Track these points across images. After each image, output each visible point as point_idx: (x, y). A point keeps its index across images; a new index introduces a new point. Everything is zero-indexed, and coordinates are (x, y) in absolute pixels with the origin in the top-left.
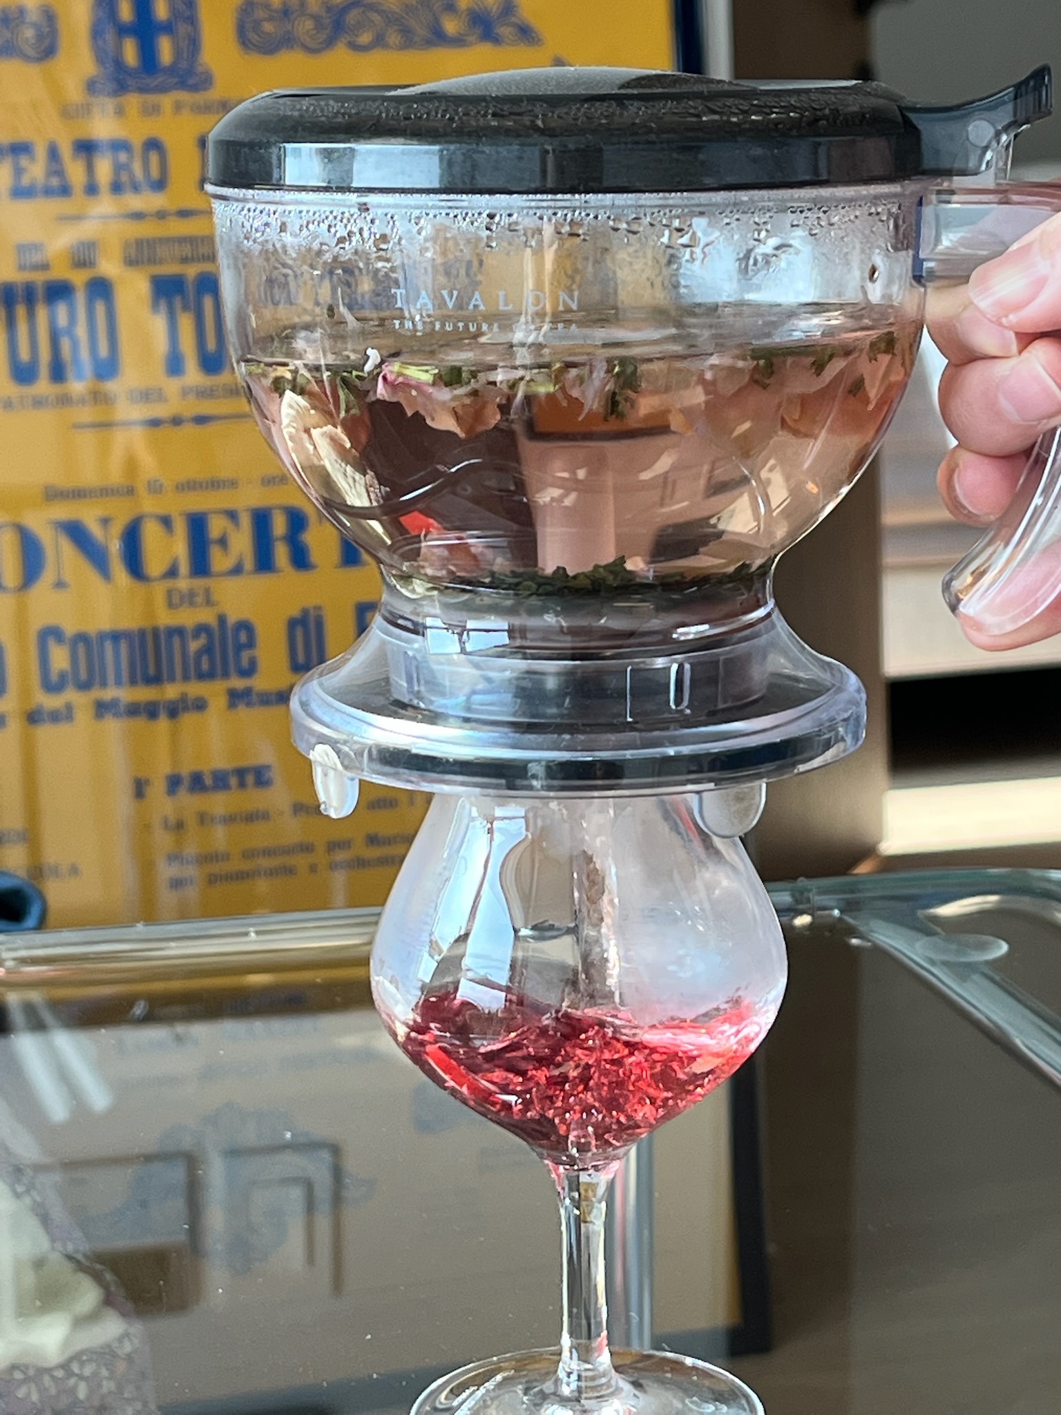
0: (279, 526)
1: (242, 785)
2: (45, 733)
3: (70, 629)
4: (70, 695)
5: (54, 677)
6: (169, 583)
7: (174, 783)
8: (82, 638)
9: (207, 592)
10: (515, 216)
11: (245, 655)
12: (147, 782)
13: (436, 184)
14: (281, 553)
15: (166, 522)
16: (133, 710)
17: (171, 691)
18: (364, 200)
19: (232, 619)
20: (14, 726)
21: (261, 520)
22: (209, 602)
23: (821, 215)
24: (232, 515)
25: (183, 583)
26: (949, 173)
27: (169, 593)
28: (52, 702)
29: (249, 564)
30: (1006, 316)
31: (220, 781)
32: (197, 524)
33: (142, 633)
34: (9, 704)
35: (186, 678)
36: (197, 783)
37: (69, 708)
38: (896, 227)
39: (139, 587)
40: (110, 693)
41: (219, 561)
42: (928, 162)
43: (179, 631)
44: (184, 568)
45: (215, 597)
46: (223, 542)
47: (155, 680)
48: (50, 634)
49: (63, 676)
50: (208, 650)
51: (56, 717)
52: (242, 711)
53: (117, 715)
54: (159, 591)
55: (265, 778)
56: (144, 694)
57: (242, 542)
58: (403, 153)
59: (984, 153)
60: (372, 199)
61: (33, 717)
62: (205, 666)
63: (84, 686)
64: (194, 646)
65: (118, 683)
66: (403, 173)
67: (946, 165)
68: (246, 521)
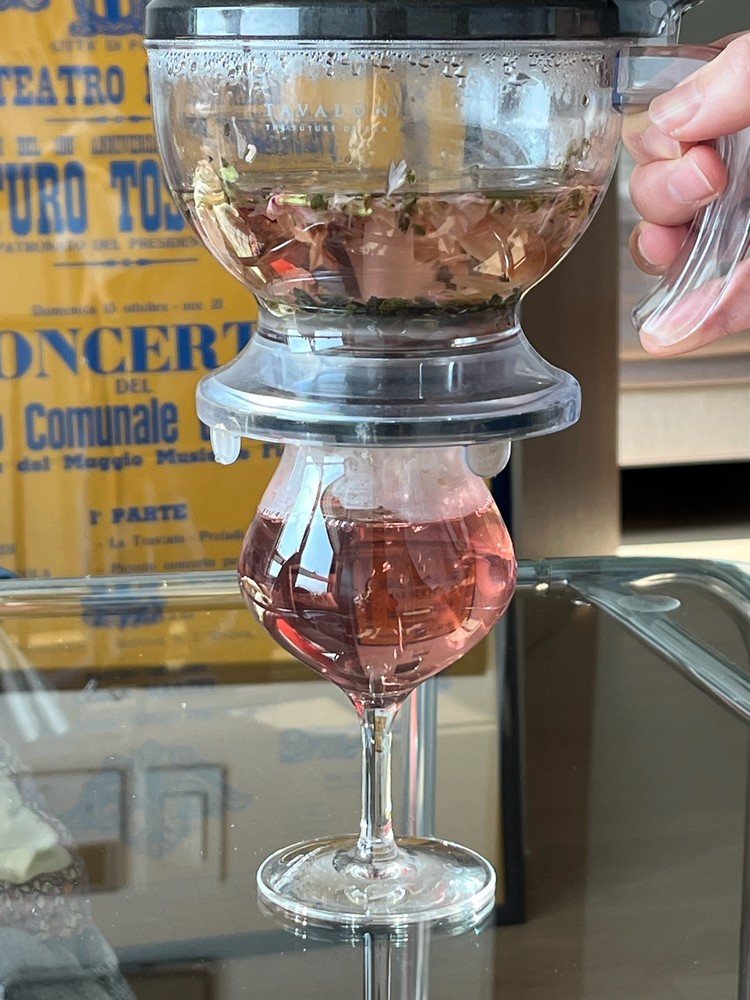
0: (196, 338)
1: (165, 518)
2: (30, 477)
3: (49, 406)
4: (48, 452)
5: (37, 439)
6: (119, 376)
7: (118, 515)
8: (56, 412)
9: (145, 382)
10: (346, 55)
11: (170, 427)
12: (100, 514)
13: (295, 33)
14: (197, 357)
15: (117, 332)
16: (92, 463)
17: (118, 451)
18: (246, 44)
19: (161, 402)
20: (9, 471)
21: (183, 333)
22: (146, 390)
23: (549, 59)
24: (163, 330)
25: (128, 377)
26: (636, 35)
27: (118, 381)
28: (35, 456)
29: (174, 364)
30: (673, 130)
31: (150, 514)
32: (139, 335)
33: (98, 410)
34: (5, 456)
35: (128, 442)
36: (134, 515)
37: (46, 460)
38: (601, 70)
39: (98, 377)
40: (76, 451)
41: (153, 361)
42: (623, 28)
43: (125, 409)
44: (129, 364)
45: (150, 387)
46: (156, 348)
47: (107, 442)
48: (34, 409)
49: (42, 438)
50: (144, 423)
51: (37, 466)
52: (167, 466)
53: (79, 466)
54: (111, 381)
55: (181, 514)
56: (99, 452)
57: (169, 349)
58: (273, 12)
59: (660, 23)
60: (252, 43)
61: (22, 466)
62: (142, 434)
63: (57, 446)
64: (135, 420)
65: (81, 444)
66: (273, 25)
67: (635, 30)
68: (173, 334)
